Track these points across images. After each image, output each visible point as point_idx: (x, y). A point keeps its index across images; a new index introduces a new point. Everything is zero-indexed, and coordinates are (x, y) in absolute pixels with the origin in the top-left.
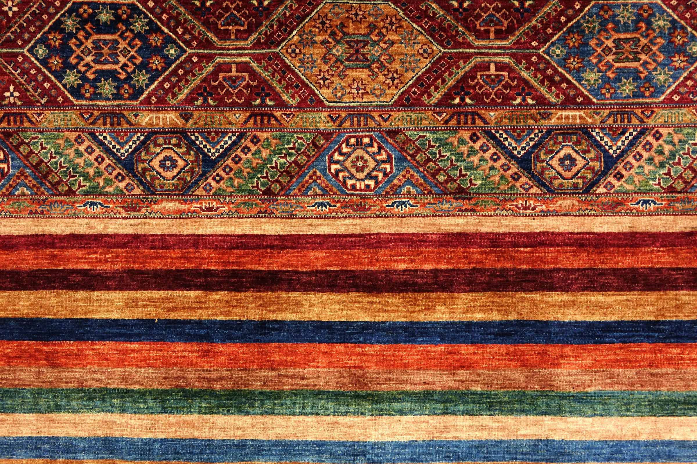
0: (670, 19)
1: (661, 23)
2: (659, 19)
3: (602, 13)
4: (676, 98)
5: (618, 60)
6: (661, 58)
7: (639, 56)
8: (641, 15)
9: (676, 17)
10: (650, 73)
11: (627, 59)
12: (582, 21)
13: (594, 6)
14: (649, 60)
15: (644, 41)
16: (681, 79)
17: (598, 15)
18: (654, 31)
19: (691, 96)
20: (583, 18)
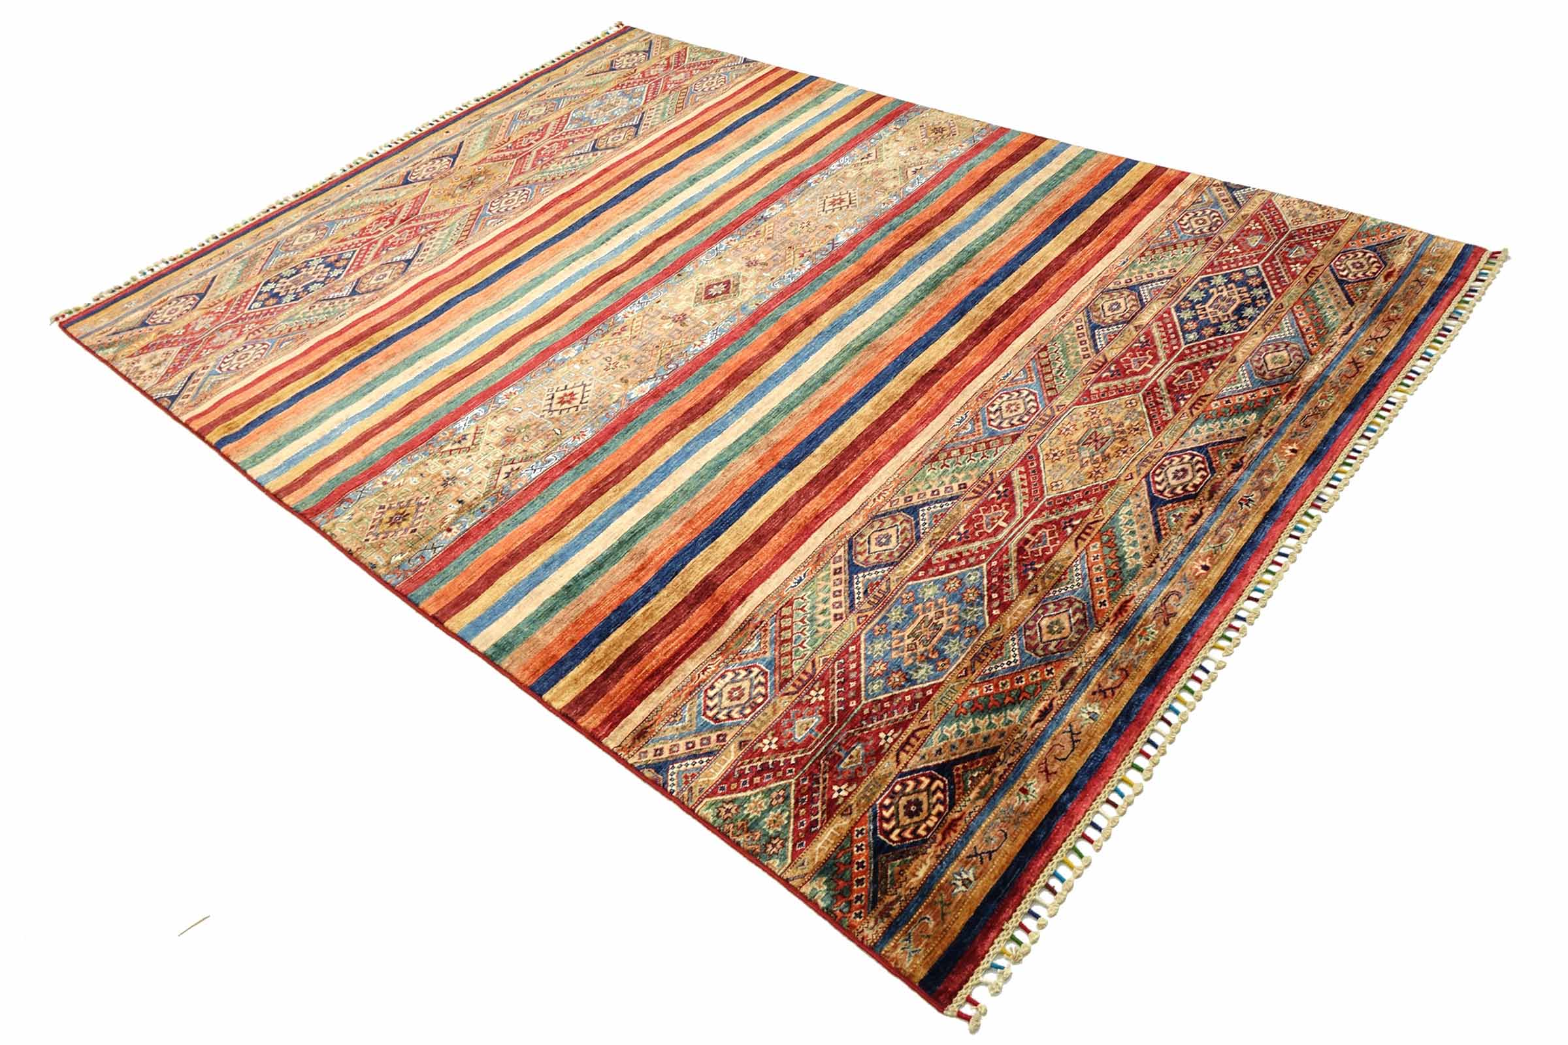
0: (919, 681)
1: (922, 672)
2: (927, 672)
3: (973, 628)
4: (852, 648)
5: (923, 621)
6: (894, 655)
7: (912, 639)
8: (943, 660)
9: (915, 687)
10: (891, 639)
11: (918, 628)
12: (981, 608)
13: (984, 624)
14: (902, 644)
15: (921, 649)
16: (862, 662)
17: (974, 624)
18: (922, 662)
19: (842, 661)
20: (982, 611)
